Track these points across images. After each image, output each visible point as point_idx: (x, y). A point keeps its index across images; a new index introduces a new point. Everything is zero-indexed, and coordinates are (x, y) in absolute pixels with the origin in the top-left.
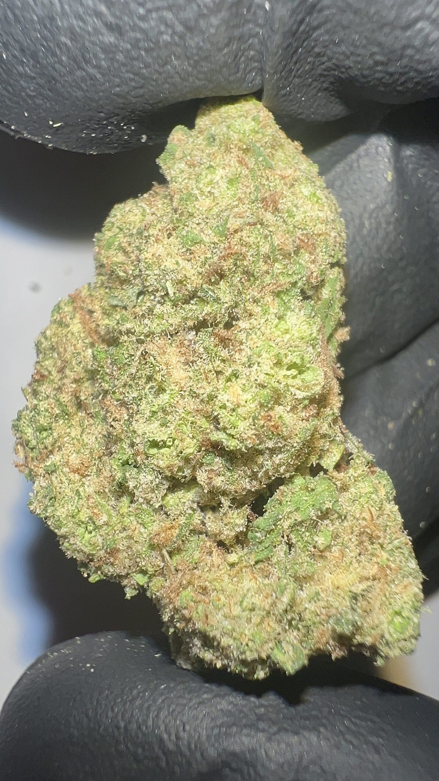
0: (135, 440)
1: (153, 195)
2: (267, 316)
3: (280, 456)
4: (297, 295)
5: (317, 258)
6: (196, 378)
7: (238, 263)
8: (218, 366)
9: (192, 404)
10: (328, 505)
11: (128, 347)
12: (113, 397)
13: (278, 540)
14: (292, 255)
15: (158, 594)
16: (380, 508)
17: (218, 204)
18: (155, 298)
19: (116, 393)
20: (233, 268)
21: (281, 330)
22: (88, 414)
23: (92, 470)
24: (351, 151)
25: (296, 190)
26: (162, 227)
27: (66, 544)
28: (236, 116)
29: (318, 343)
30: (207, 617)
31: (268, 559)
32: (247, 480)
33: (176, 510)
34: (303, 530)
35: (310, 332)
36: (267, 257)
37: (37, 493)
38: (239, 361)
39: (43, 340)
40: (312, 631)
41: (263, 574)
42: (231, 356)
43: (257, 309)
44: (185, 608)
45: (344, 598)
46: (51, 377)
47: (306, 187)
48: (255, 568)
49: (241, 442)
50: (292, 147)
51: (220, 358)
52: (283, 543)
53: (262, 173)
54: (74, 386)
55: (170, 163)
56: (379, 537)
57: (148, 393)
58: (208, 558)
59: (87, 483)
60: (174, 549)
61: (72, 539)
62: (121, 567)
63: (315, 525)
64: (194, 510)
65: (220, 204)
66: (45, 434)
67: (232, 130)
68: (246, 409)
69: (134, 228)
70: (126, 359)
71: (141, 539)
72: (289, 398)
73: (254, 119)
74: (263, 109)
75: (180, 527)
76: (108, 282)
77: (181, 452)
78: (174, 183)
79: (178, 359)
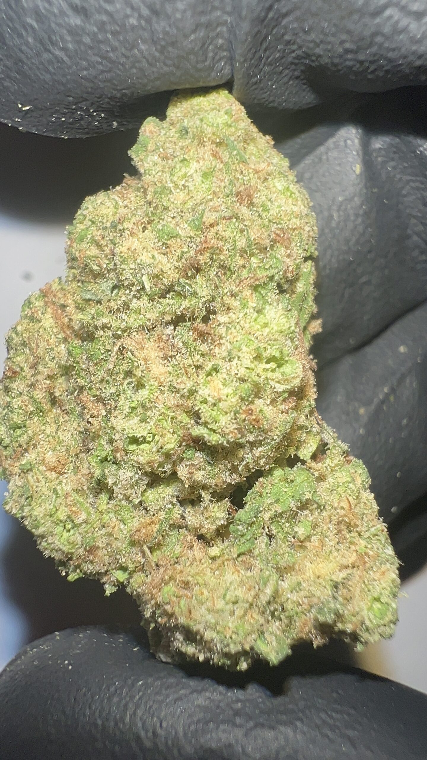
0: (114, 437)
1: (125, 187)
2: (246, 310)
3: (260, 449)
4: (274, 289)
5: (292, 252)
6: (176, 373)
7: (214, 257)
8: (198, 361)
9: (172, 400)
10: (308, 496)
11: (104, 342)
12: (90, 393)
13: (260, 532)
14: (268, 249)
15: (139, 590)
16: (357, 497)
17: (192, 197)
18: (130, 292)
19: (92, 389)
20: (209, 262)
21: (261, 324)
22: (63, 411)
23: (69, 467)
24: (320, 144)
25: (270, 184)
26: (136, 220)
27: (44, 544)
28: (208, 108)
29: (296, 337)
30: (190, 612)
31: (250, 551)
32: (227, 474)
33: (156, 505)
34: (283, 521)
35: (288, 326)
36: (243, 251)
37: (13, 492)
38: (219, 356)
39: (14, 335)
40: (295, 621)
41: (245, 567)
42: (210, 350)
43: (235, 303)
44: (168, 603)
45: (325, 587)
46: (24, 374)
47: (279, 181)
48: (238, 561)
49: (222, 437)
50: (263, 141)
51: (200, 353)
52: (264, 534)
53: (236, 167)
54: (48, 382)
55: (142, 156)
56: (357, 526)
57: (126, 388)
58: (189, 552)
59: (64, 481)
60: (155, 545)
61: (50, 538)
62: (100, 564)
63: (295, 515)
64: (173, 505)
65: (195, 198)
66: (19, 432)
67: (205, 123)
68: (227, 403)
69: (107, 221)
70: (103, 354)
71: (121, 536)
72: (269, 391)
73: (226, 113)
74: (234, 103)
75: (160, 522)
76: (80, 275)
77: (162, 448)
78: (147, 176)
79: (156, 354)
